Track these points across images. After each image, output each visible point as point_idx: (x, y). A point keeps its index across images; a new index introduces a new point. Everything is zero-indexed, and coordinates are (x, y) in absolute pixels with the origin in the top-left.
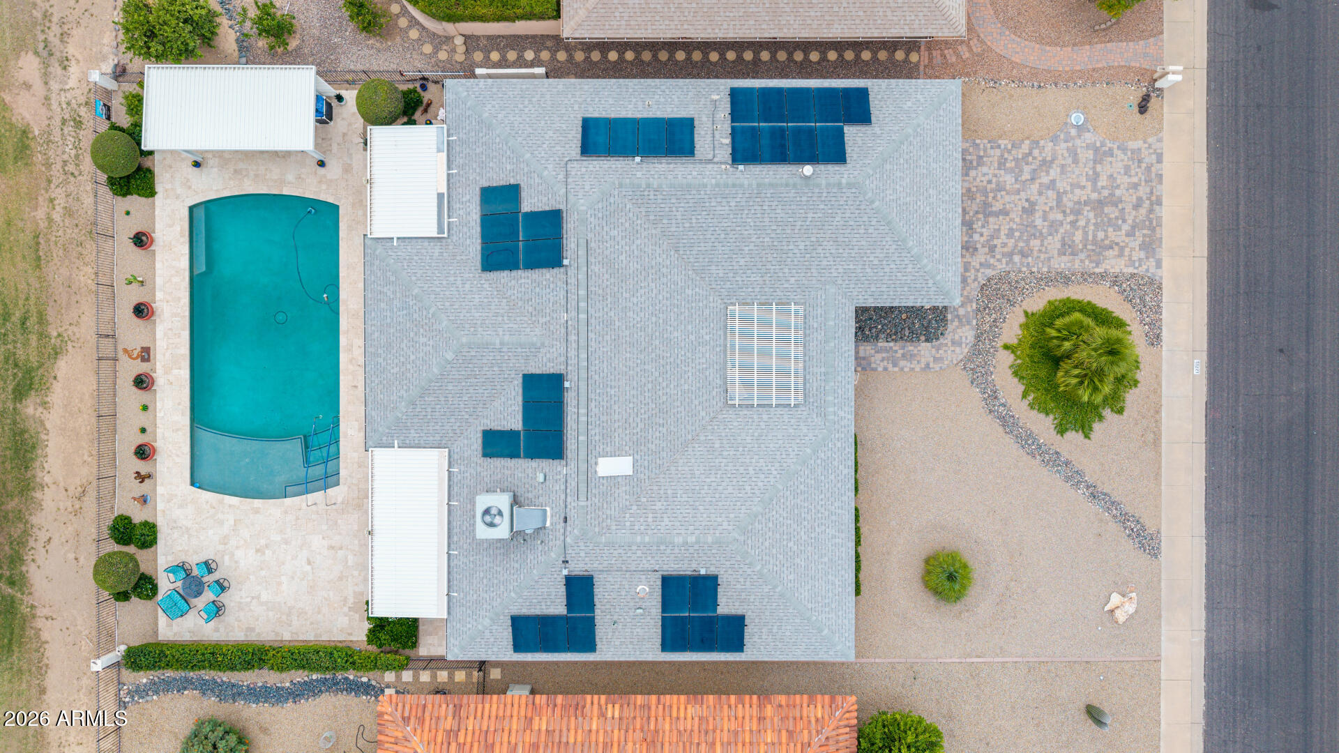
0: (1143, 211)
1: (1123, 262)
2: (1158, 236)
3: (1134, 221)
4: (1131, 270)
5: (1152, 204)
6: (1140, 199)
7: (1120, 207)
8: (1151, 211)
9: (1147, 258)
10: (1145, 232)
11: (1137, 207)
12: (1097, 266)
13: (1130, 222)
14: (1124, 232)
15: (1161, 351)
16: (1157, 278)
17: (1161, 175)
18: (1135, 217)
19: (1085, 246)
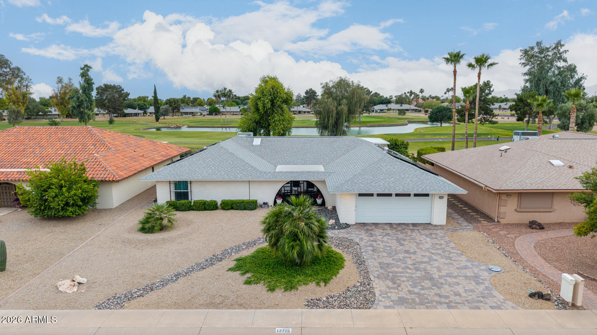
0: (437, 298)
1: (384, 289)
2: (417, 307)
3: (424, 294)
4: (377, 293)
5: (446, 303)
6: (447, 297)
7: (433, 288)
8: (441, 303)
9: (393, 301)
10: (417, 300)
11: (440, 296)
12: (375, 277)
13: (423, 292)
14: (412, 289)
15: (302, 308)
16: (375, 306)
17: (480, 309)
18: (429, 295)
19: (391, 272)
